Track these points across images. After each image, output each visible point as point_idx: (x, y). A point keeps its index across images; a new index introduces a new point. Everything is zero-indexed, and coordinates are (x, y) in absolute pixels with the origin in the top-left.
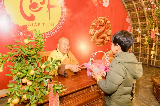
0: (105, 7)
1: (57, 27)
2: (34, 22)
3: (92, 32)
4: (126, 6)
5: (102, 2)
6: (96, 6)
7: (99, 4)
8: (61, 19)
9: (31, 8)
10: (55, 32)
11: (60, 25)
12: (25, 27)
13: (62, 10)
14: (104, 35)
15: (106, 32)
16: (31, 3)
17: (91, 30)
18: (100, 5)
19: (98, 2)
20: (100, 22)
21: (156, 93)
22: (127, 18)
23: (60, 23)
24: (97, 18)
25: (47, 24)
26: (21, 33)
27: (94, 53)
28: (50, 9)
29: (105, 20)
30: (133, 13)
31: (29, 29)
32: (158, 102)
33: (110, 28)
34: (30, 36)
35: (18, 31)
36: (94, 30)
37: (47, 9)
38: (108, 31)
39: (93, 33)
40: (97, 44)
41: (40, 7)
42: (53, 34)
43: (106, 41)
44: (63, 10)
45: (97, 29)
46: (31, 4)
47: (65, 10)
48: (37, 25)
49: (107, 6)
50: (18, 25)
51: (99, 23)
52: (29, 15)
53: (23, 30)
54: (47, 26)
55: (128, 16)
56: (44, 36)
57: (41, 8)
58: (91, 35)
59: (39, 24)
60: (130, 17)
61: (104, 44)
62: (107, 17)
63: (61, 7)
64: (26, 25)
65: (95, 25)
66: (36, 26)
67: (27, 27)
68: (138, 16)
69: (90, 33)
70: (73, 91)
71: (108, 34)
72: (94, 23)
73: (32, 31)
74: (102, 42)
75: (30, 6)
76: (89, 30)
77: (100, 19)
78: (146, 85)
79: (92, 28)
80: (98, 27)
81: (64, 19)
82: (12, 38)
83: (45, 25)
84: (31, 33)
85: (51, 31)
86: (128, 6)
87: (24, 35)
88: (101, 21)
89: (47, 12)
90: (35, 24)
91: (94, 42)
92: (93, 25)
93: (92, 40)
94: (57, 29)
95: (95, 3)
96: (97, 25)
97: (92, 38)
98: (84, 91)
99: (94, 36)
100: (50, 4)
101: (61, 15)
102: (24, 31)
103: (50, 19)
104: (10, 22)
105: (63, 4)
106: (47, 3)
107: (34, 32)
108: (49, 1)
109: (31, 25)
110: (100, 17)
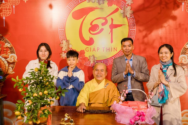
3: (185, 58)
9: (91, 31)
12: (82, 53)
16: (91, 26)
26: (78, 59)
28: (114, 29)
34: (87, 63)
37: (110, 30)
44: (131, 29)
48: (96, 50)
54: (108, 50)
57: (102, 30)
59: (98, 49)
63: (129, 26)
64: (84, 50)
66: (94, 51)
67: (84, 53)
69: (180, 61)
73: (90, 56)
75: (90, 29)
79: (184, 53)
83: (105, 49)
84: (89, 59)
85: (113, 57)
87: (81, 61)
89: (109, 34)
90: (94, 48)
94: (122, 55)
97: (186, 69)
101: (128, 36)
102: (81, 57)
103: (112, 42)
104: (69, 48)
105: (132, 21)
106: (109, 23)
107: (92, 58)
108: (112, 19)
109: (89, 50)
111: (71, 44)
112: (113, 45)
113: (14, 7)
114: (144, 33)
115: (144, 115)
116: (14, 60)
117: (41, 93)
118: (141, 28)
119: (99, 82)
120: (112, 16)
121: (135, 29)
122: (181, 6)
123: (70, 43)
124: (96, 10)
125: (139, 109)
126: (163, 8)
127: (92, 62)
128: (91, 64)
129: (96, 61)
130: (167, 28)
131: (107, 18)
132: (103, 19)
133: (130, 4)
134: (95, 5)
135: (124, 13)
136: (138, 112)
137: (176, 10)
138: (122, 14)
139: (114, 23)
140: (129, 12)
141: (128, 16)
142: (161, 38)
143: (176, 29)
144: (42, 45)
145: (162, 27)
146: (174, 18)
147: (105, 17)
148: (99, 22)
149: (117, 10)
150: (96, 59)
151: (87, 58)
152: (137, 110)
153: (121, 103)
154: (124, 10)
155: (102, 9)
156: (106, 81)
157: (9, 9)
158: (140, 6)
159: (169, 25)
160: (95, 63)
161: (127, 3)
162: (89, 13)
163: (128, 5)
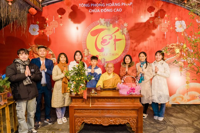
0: (180, 32)
1: (121, 56)
2: (103, 53)
5: (175, 28)
6: (165, 33)
8: (125, 49)
10: (119, 60)
11: (124, 54)
13: (127, 42)
18: (171, 31)
19: (168, 29)
20: (171, 49)
23: (124, 52)
24: (167, 45)
28: (116, 42)
29: (180, 46)
34: (100, 63)
37: (114, 42)
42: (118, 62)
46: (102, 40)
48: (106, 55)
49: (183, 31)
52: (100, 48)
54: (113, 55)
57: (109, 42)
63: (126, 40)
64: (98, 55)
66: (104, 56)
67: (98, 57)
72: (163, 51)
73: (101, 59)
75: (102, 42)
81: (128, 49)
83: (111, 54)
85: (116, 60)
88: (173, 48)
94: (121, 58)
95: (164, 31)
101: (125, 46)
103: (115, 50)
104: (88, 54)
105: (127, 37)
106: (114, 38)
107: (103, 60)
108: (115, 36)
109: (101, 55)
110: (172, 44)
112: (116, 52)
113: (54, 29)
114: (135, 44)
115: (134, 89)
116: (55, 62)
117: (80, 79)
118: (133, 41)
119: (109, 74)
120: (115, 34)
121: (129, 42)
122: (158, 27)
123: (89, 51)
124: (105, 30)
125: (132, 86)
126: (147, 28)
127: (103, 63)
130: (149, 41)
132: (110, 36)
133: (126, 27)
134: (105, 27)
135: (123, 32)
136: (131, 88)
137: (155, 29)
139: (116, 38)
140: (125, 31)
141: (125, 34)
142: (145, 47)
143: (155, 41)
144: (77, 52)
145: (146, 40)
146: (154, 35)
147: (111, 34)
148: (107, 38)
149: (118, 30)
150: (105, 61)
151: (100, 60)
152: (130, 87)
153: (122, 83)
154: (123, 30)
155: (109, 29)
156: (113, 74)
157: (51, 30)
158: (132, 27)
159: (150, 39)
160: (105, 63)
161: (124, 26)
162: (101, 32)
163: (125, 27)
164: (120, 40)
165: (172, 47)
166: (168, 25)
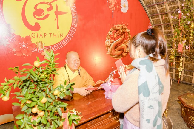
0: (124, 12)
1: (67, 37)
2: (39, 32)
3: (108, 42)
4: (147, 11)
5: (120, 7)
6: (113, 12)
7: (116, 9)
8: (72, 28)
9: (36, 16)
10: (64, 43)
11: (71, 35)
12: (28, 39)
13: (73, 18)
14: (123, 46)
15: (125, 42)
16: (36, 10)
17: (107, 40)
18: (118, 10)
19: (115, 7)
20: (117, 30)
21: (184, 115)
22: (150, 25)
23: (70, 32)
24: (114, 26)
25: (55, 34)
26: (24, 46)
27: (112, 72)
29: (124, 28)
30: (157, 19)
31: (34, 41)
32: (186, 126)
33: (130, 38)
34: (34, 49)
35: (20, 44)
36: (111, 40)
37: (55, 16)
38: (127, 41)
39: (110, 44)
40: (114, 56)
41: (46, 14)
42: (62, 46)
43: (125, 53)
45: (115, 39)
47: (76, 17)
48: (43, 36)
49: (126, 11)
50: (20, 37)
51: (117, 32)
52: (33, 24)
53: (26, 42)
54: (55, 36)
55: (150, 23)
56: (51, 49)
57: (47, 16)
58: (108, 46)
59: (45, 35)
60: (153, 24)
61: (123, 57)
62: (126, 25)
63: (72, 14)
64: (30, 36)
65: (112, 34)
66: (41, 37)
67: (31, 39)
68: (162, 23)
69: (106, 44)
70: (89, 118)
71: (127, 44)
72: (111, 32)
73: (37, 43)
74: (121, 55)
75: (35, 14)
76: (105, 40)
77: (118, 27)
78: (172, 105)
79: (108, 38)
80: (115, 36)
81: (75, 28)
82: (13, 52)
83: (52, 35)
84: (36, 45)
85: (60, 43)
86: (150, 11)
87: (27, 48)
89: (55, 20)
90: (41, 34)
91: (111, 55)
92: (109, 34)
93: (109, 52)
94: (67, 40)
95: (112, 9)
96: (114, 35)
97: (109, 50)
98: (103, 117)
99: (111, 48)
100: (59, 10)
101: (72, 23)
102: (27, 44)
103: (58, 28)
105: (74, 10)
107: (40, 44)
108: (57, 6)
109: (36, 36)
110: (118, 25)
111: (13, 29)
112: (60, 31)
118: (82, 17)
120: (56, 3)
127: (40, 49)
128: (39, 50)
129: (44, 47)
131: (51, 4)
132: (48, 4)
138: (66, 2)
142: (95, 27)
143: (104, 20)
147: (50, 2)
148: (44, 7)
150: (44, 45)
160: (44, 49)
164: (64, 13)
165: (118, 29)
166: (115, 3)
